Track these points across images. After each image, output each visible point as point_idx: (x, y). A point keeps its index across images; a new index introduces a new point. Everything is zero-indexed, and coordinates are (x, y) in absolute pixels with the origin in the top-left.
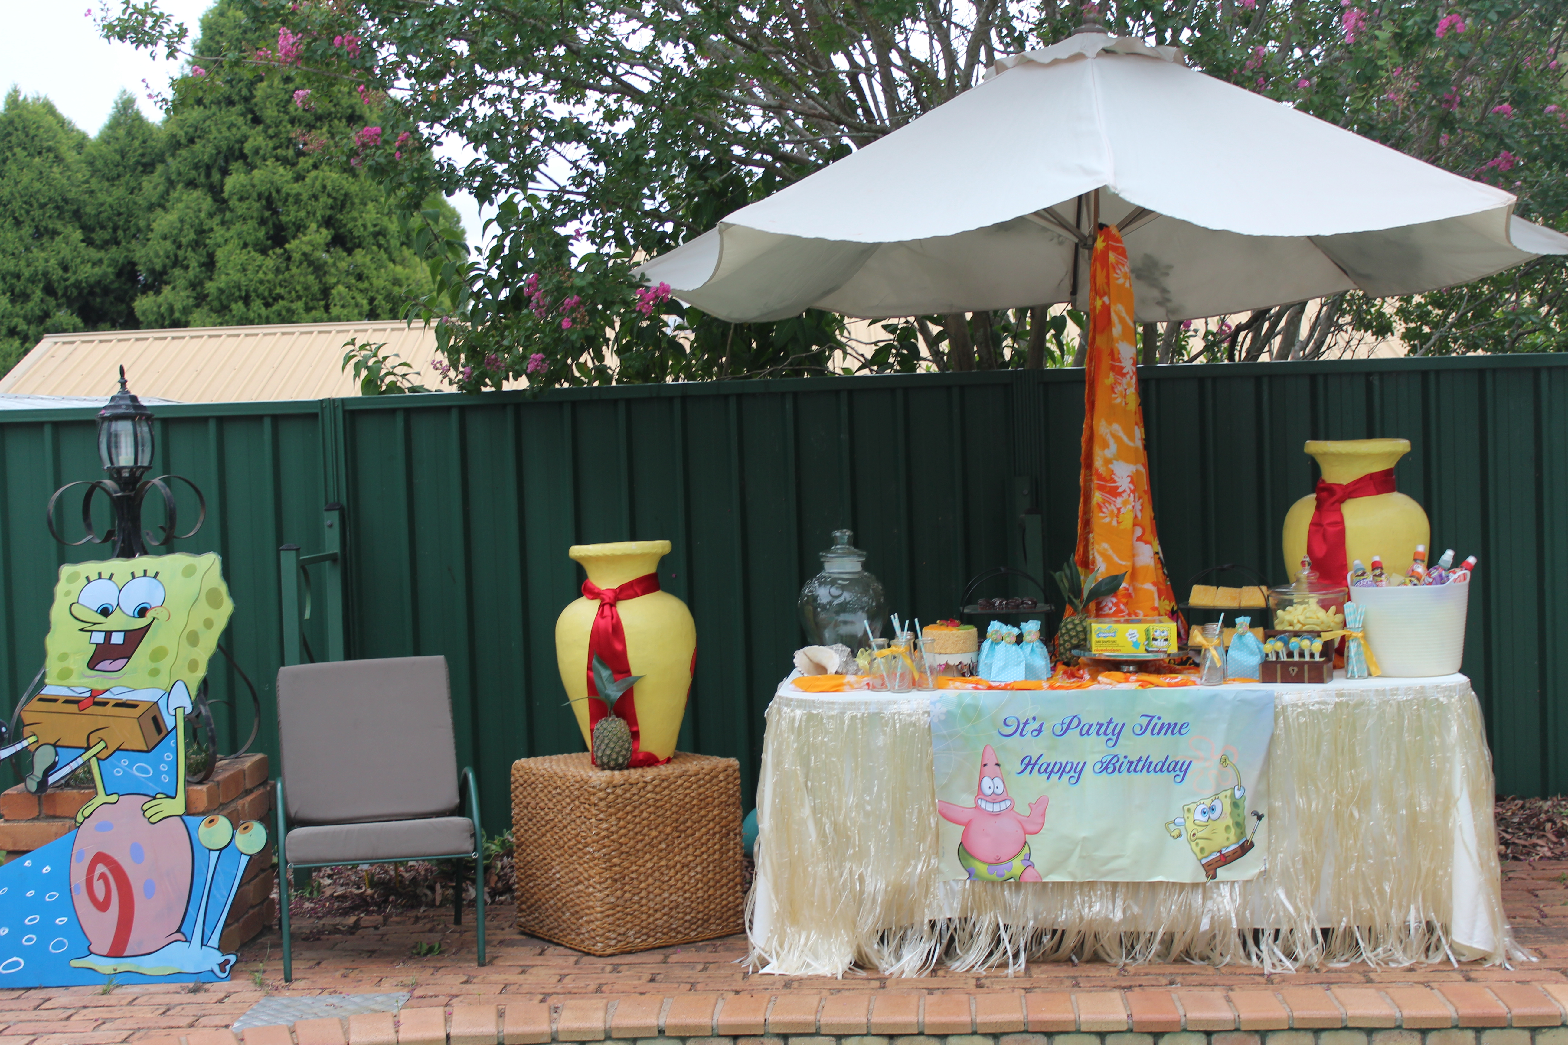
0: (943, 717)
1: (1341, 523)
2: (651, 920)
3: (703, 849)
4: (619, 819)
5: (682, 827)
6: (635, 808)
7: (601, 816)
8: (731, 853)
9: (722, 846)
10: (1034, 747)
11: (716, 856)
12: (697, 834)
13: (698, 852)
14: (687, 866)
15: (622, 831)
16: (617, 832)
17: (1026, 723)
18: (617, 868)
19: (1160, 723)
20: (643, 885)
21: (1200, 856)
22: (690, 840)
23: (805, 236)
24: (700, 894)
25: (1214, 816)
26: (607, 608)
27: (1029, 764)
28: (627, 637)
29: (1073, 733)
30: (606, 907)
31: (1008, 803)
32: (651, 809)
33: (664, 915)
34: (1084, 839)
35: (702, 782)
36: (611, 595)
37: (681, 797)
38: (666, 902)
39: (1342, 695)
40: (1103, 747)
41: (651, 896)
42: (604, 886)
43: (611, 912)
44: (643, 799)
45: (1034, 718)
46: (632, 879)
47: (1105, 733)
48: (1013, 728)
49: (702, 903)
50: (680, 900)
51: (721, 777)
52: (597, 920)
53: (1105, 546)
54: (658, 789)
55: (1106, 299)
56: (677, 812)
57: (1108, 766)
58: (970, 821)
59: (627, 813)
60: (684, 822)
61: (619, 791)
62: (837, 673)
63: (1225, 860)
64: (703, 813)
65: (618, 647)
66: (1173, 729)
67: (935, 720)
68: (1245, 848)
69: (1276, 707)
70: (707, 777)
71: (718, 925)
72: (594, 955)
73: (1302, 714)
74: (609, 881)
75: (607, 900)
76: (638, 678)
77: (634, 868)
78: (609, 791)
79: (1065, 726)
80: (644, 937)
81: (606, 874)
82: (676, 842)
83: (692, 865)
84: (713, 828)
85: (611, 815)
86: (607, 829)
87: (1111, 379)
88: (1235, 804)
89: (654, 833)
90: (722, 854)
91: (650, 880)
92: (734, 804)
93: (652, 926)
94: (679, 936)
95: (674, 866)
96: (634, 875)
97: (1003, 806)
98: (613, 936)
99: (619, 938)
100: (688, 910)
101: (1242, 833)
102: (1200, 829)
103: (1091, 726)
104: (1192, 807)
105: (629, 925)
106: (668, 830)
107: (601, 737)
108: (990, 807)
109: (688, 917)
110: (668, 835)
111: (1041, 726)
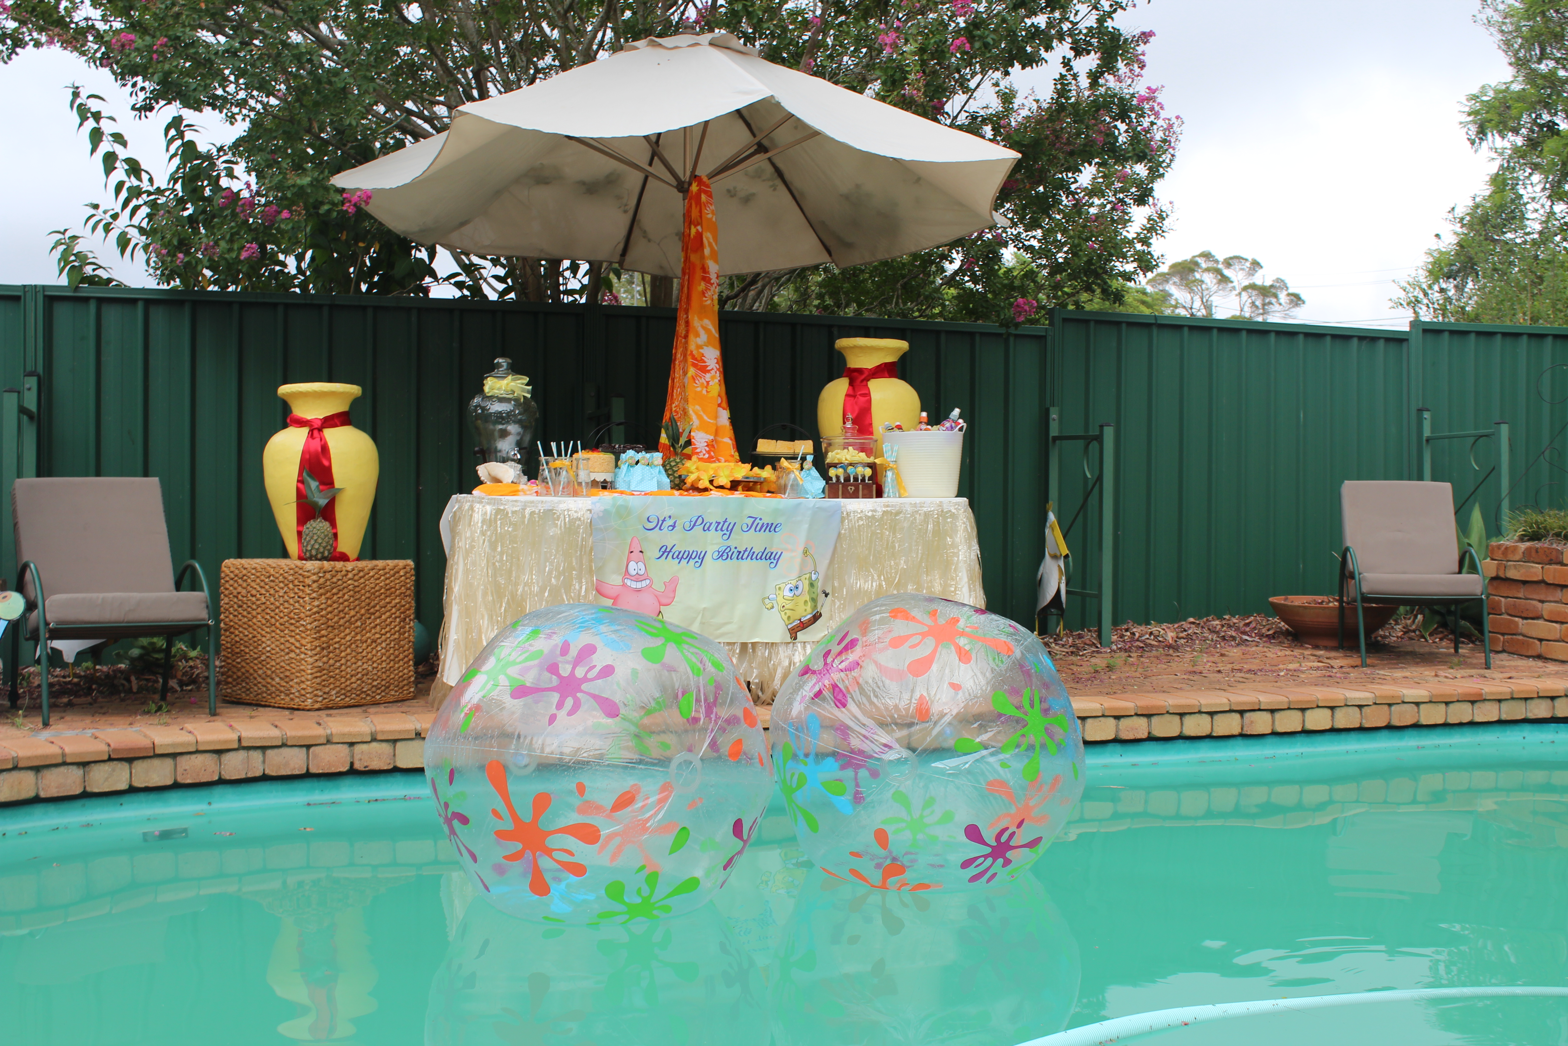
0: (601, 514)
1: (868, 395)
2: (348, 683)
3: (388, 629)
4: (327, 599)
5: (372, 610)
6: (340, 590)
7: (314, 595)
8: (406, 635)
9: (401, 628)
10: (670, 539)
11: (396, 636)
12: (383, 617)
13: (383, 631)
14: (375, 642)
15: (329, 609)
16: (326, 609)
17: (664, 520)
18: (324, 639)
19: (761, 523)
20: (343, 654)
21: (787, 622)
22: (378, 621)
23: (524, 127)
24: (384, 665)
25: (798, 592)
26: (316, 433)
27: (665, 552)
28: (332, 456)
29: (698, 529)
30: (315, 670)
31: (648, 582)
32: (351, 593)
33: (358, 680)
34: (705, 609)
35: (388, 575)
36: (319, 423)
37: (373, 585)
38: (360, 670)
39: (888, 506)
40: (720, 540)
41: (349, 664)
42: (313, 652)
43: (319, 674)
44: (345, 585)
45: (670, 517)
46: (335, 648)
47: (722, 530)
48: (654, 524)
49: (385, 672)
50: (370, 668)
51: (402, 573)
52: (308, 680)
53: (698, 407)
54: (356, 578)
55: (699, 228)
56: (369, 598)
57: (724, 555)
58: (618, 596)
59: (334, 594)
60: (374, 607)
61: (328, 576)
62: (512, 482)
63: (803, 626)
64: (388, 600)
65: (326, 463)
66: (771, 528)
67: (595, 516)
68: (816, 617)
69: (842, 513)
70: (392, 572)
71: (396, 691)
72: (303, 710)
73: (861, 518)
74: (318, 649)
75: (316, 664)
76: (340, 490)
77: (337, 639)
78: (321, 575)
79: (692, 524)
80: (343, 697)
81: (316, 643)
82: (368, 622)
83: (379, 641)
84: (395, 613)
85: (321, 595)
86: (318, 606)
87: (702, 286)
88: (812, 585)
89: (352, 613)
90: (400, 634)
91: (349, 650)
92: (410, 595)
93: (349, 688)
94: (368, 698)
95: (366, 641)
96: (337, 646)
97: (644, 584)
98: (320, 694)
99: (325, 696)
100: (375, 677)
101: (816, 606)
102: (788, 602)
103: (711, 524)
104: (782, 586)
105: (332, 686)
106: (363, 611)
107: (311, 534)
108: (634, 585)
109: (375, 683)
110: (362, 615)
111: (675, 523)
